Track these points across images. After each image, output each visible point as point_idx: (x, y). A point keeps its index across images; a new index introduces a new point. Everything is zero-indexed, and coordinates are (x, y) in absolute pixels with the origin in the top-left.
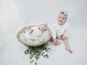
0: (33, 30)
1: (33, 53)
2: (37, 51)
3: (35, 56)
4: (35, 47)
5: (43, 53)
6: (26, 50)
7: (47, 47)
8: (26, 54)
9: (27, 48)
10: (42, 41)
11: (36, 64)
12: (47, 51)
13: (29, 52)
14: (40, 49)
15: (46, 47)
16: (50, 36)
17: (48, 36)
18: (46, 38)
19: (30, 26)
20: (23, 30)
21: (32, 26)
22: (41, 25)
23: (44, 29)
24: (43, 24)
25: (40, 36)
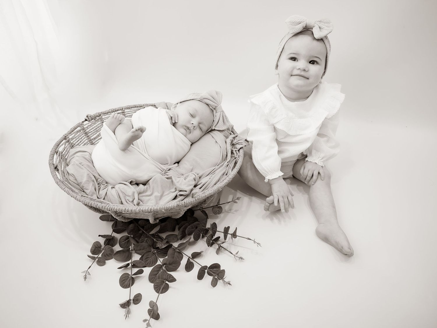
0: (142, 130)
1: (136, 257)
2: (162, 245)
3: (147, 271)
4: (152, 221)
5: (196, 255)
6: (102, 241)
7: (214, 226)
8: (101, 262)
9: (107, 229)
10: (188, 189)
11: (154, 314)
12: (216, 246)
13: (117, 248)
14: (177, 232)
15: (208, 226)
16: (235, 160)
17: (224, 164)
18: (210, 175)
19: (122, 109)
20: (83, 129)
21: (135, 107)
22: (184, 101)
23: (199, 123)
24: (196, 96)
25: (178, 163)
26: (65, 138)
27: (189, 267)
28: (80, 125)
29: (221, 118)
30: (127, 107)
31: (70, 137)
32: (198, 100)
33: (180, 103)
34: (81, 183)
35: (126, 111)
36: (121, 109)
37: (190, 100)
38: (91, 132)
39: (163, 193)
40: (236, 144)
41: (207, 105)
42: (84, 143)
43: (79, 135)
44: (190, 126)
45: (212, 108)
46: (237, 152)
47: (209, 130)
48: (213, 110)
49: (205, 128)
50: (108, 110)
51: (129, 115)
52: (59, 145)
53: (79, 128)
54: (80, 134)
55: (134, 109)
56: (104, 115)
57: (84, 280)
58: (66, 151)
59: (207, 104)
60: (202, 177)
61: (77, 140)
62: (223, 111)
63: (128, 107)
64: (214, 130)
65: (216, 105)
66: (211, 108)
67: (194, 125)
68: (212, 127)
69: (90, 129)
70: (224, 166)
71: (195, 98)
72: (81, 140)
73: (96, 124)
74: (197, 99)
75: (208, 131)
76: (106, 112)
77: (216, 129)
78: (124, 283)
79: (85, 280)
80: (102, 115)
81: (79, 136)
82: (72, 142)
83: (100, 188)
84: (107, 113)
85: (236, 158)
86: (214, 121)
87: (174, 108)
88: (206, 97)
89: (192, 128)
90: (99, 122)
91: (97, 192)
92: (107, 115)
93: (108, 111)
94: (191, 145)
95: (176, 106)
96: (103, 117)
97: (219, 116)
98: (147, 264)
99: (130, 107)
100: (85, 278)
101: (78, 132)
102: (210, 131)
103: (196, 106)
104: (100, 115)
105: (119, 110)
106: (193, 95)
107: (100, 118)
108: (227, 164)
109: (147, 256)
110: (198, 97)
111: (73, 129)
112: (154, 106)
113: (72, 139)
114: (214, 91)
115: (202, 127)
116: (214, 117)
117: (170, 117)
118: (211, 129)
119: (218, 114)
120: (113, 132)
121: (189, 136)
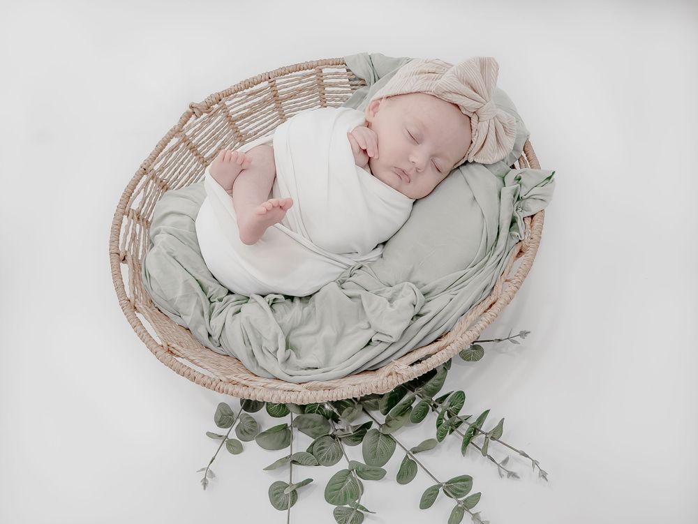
0: (282, 206)
8: (235, 447)
16: (520, 244)
17: (488, 263)
18: (453, 290)
19: (269, 78)
20: (185, 140)
21: (298, 69)
23: (433, 155)
24: (427, 83)
25: (384, 243)
26: (145, 171)
27: (407, 472)
28: (177, 131)
29: (489, 135)
30: (279, 72)
31: (156, 168)
32: (429, 93)
33: (387, 98)
34: (172, 300)
35: (278, 81)
36: (267, 77)
37: (411, 93)
38: (203, 143)
39: (343, 329)
40: (527, 198)
41: (455, 105)
42: (190, 172)
43: (175, 157)
44: (406, 167)
45: (467, 114)
46: (528, 221)
47: (460, 164)
48: (471, 115)
49: (447, 166)
51: (285, 90)
52: (131, 195)
53: (174, 141)
54: (177, 154)
55: (297, 75)
56: (229, 97)
57: (202, 487)
58: (149, 204)
60: (434, 293)
61: (173, 169)
63: (283, 71)
64: (474, 162)
65: (476, 104)
66: (464, 112)
67: (417, 165)
68: (467, 156)
69: (199, 137)
70: (487, 268)
71: (423, 89)
72: (182, 166)
73: (213, 123)
74: (426, 93)
75: (457, 166)
76: (233, 91)
77: (477, 161)
78: (277, 498)
79: (205, 488)
80: (223, 99)
81: (176, 159)
82: (160, 177)
83: (213, 309)
84: (236, 92)
85: (523, 242)
86: (472, 142)
87: (373, 109)
88: (449, 89)
89: (412, 173)
90: (220, 117)
91: (207, 319)
92: (235, 97)
93: (236, 87)
94: (414, 204)
95: (378, 104)
96: (228, 103)
97: (486, 131)
98: (323, 460)
99: (287, 71)
100: (205, 484)
101: (172, 150)
102: (463, 165)
103: (424, 111)
104: (220, 100)
105: (261, 81)
106: (417, 80)
107: (219, 106)
108: (498, 260)
109: (320, 445)
110: (431, 86)
111: (160, 147)
112: (343, 64)
113: (161, 170)
114: (475, 65)
115: (439, 162)
116: (473, 133)
117: (357, 149)
118: (465, 159)
119: (483, 127)
120: (230, 190)
121: (407, 188)
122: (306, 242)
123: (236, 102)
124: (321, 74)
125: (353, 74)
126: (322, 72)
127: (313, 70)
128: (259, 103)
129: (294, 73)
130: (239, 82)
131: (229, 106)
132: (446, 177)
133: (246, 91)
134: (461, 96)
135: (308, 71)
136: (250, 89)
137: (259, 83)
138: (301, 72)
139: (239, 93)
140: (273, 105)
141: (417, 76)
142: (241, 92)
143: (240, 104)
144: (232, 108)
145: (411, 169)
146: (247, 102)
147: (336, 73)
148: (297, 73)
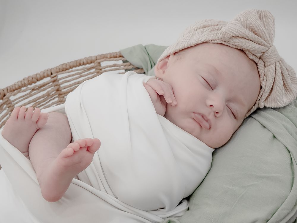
19: (52, 74)
21: (78, 64)
22: (183, 50)
23: (228, 100)
24: (213, 33)
25: (188, 199)
29: (277, 78)
30: (61, 67)
32: (216, 42)
33: (175, 53)
35: (60, 76)
36: (49, 73)
37: (198, 44)
41: (242, 51)
44: (205, 111)
45: (254, 58)
47: (252, 112)
48: (257, 60)
49: (241, 111)
50: (21, 82)
51: (67, 84)
55: (78, 70)
56: (14, 93)
59: (240, 50)
62: (281, 61)
63: (64, 66)
64: (265, 108)
65: (262, 48)
66: (251, 57)
67: (215, 109)
68: (258, 102)
71: (210, 38)
74: (213, 42)
75: (249, 114)
76: (17, 86)
77: (267, 106)
80: (8, 95)
84: (20, 87)
86: (261, 87)
87: (161, 68)
88: (236, 33)
89: (211, 117)
90: (5, 112)
92: (19, 92)
93: (20, 84)
94: (214, 154)
96: (12, 98)
97: (273, 74)
99: (68, 67)
102: (255, 112)
104: (5, 95)
105: (44, 77)
106: (202, 32)
107: (5, 101)
110: (217, 35)
112: (120, 57)
114: (254, 14)
115: (235, 107)
116: (262, 79)
117: (155, 96)
118: (256, 106)
119: (270, 70)
120: (27, 152)
121: (207, 136)
122: (111, 198)
123: (20, 97)
124: (101, 68)
125: (131, 65)
126: (100, 66)
127: (92, 65)
128: (43, 96)
129: (74, 69)
130: (22, 79)
131: (13, 101)
132: (241, 125)
133: (29, 86)
134: (247, 41)
135: (88, 66)
136: (33, 85)
137: (41, 79)
138: (81, 67)
139: (23, 89)
140: (56, 99)
141: (202, 30)
142: (25, 88)
143: (25, 99)
144: (17, 103)
145: (210, 113)
146: (31, 96)
147: (114, 65)
148: (77, 68)
